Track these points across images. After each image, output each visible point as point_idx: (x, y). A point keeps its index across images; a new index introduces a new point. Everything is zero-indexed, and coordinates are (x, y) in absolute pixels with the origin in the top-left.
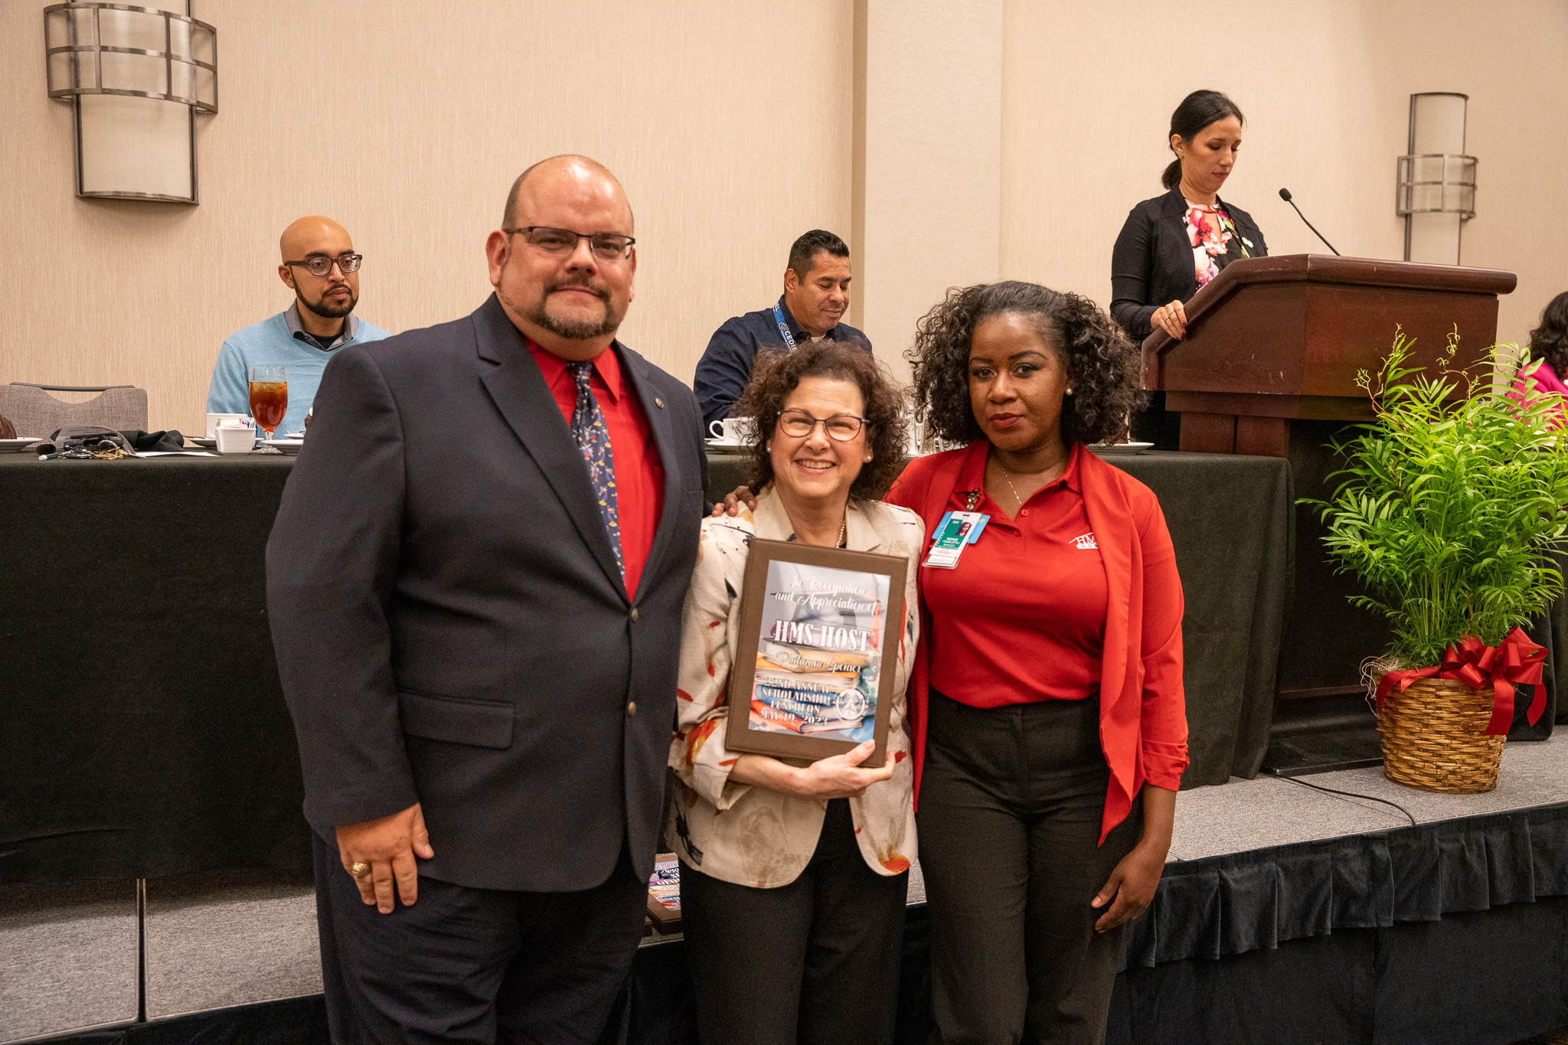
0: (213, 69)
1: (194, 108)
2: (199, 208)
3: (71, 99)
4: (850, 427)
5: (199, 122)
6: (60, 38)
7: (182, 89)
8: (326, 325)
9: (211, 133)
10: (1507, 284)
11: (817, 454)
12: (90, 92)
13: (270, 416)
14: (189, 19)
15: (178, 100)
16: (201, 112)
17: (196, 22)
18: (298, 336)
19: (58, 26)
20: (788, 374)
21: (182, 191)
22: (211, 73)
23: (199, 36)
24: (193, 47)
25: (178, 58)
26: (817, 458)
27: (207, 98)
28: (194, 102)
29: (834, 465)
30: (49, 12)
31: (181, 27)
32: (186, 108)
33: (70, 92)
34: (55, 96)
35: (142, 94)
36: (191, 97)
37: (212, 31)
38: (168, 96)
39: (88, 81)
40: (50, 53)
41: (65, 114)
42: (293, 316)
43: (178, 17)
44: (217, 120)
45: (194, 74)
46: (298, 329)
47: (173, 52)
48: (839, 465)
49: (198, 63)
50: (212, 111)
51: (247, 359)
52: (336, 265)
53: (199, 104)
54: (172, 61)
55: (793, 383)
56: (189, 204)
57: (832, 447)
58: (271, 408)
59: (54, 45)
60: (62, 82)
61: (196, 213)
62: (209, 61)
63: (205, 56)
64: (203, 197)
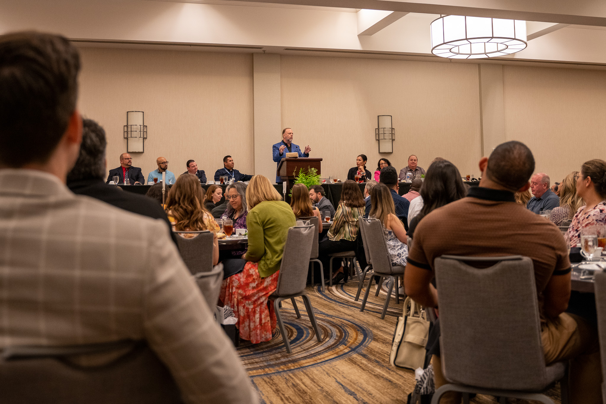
0: (147, 132)
3: (127, 138)
6: (126, 130)
9: (146, 141)
10: (321, 160)
12: (130, 137)
14: (143, 125)
15: (142, 137)
16: (144, 139)
19: (126, 128)
21: (141, 150)
23: (144, 128)
27: (145, 136)
30: (124, 126)
31: (142, 127)
33: (127, 137)
34: (124, 138)
35: (137, 137)
37: (146, 126)
38: (140, 137)
39: (129, 136)
40: (124, 132)
41: (126, 140)
44: (147, 140)
46: (159, 171)
47: (141, 130)
49: (144, 132)
50: (146, 138)
51: (152, 175)
52: (166, 163)
54: (141, 132)
56: (143, 153)
59: (125, 131)
60: (126, 136)
61: (144, 154)
63: (145, 130)
64: (145, 151)
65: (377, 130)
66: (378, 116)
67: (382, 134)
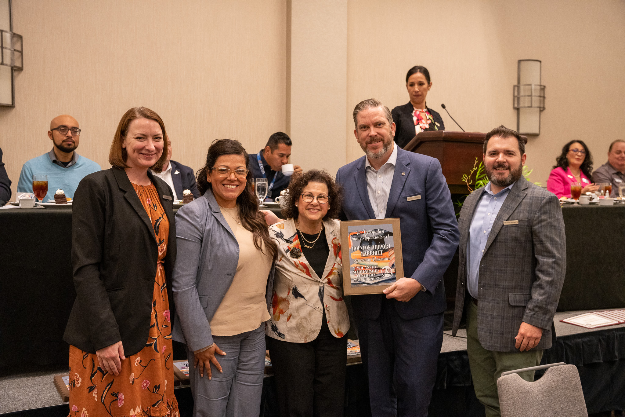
0: (21, 52)
1: (13, 68)
2: (15, 109)
4: (324, 198)
5: (15, 74)
7: (7, 60)
8: (65, 157)
9: (20, 78)
11: (315, 207)
13: (41, 194)
14: (11, 32)
15: (6, 65)
16: (16, 70)
17: (14, 34)
18: (54, 162)
20: (305, 181)
21: (9, 102)
22: (20, 54)
23: (15, 39)
24: (13, 44)
25: (6, 48)
26: (314, 208)
27: (18, 64)
28: (13, 65)
29: (319, 210)
31: (7, 36)
32: (10, 68)
36: (12, 63)
37: (20, 37)
38: (2, 64)
42: (52, 154)
43: (6, 32)
44: (22, 73)
45: (13, 54)
46: (54, 159)
47: (4, 46)
48: (321, 211)
49: (15, 50)
50: (21, 69)
51: (33, 171)
52: (70, 131)
53: (15, 66)
54: (4, 50)
55: (306, 183)
56: (11, 107)
57: (319, 205)
58: (41, 191)
61: (14, 110)
62: (19, 49)
63: (18, 47)
64: (17, 104)
65: (516, 88)
66: (520, 61)
67: (525, 96)
